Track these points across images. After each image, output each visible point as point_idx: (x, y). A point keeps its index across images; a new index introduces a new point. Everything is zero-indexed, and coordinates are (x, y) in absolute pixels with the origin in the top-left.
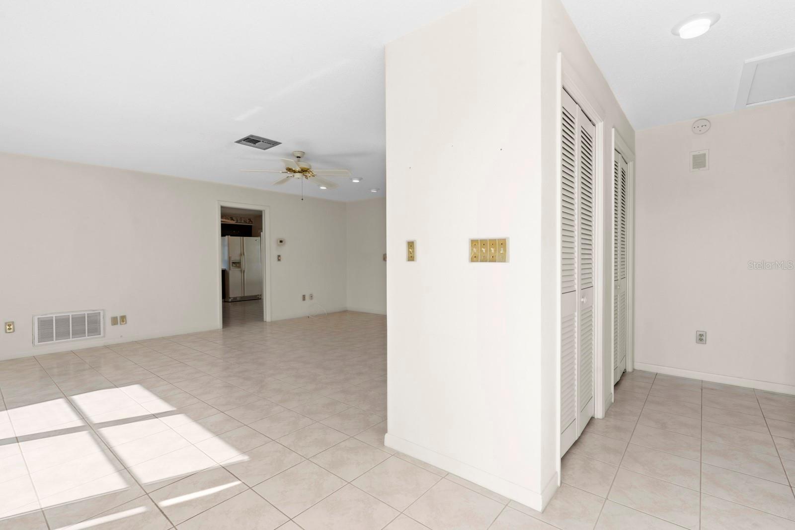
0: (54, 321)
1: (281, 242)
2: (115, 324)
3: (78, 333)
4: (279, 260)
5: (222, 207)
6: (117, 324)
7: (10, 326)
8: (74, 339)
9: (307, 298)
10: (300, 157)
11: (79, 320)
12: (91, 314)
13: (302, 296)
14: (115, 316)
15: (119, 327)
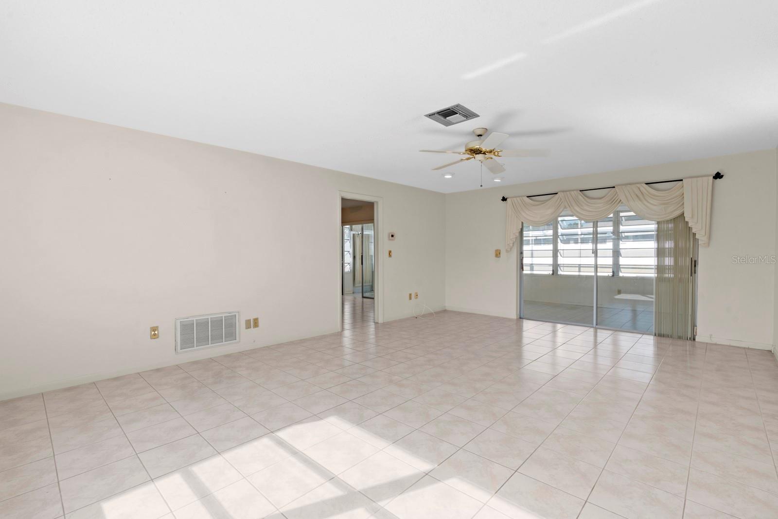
0: (195, 325)
1: (392, 236)
2: (249, 328)
3: (217, 338)
4: (390, 255)
5: (344, 200)
6: (251, 328)
7: (154, 332)
8: (213, 345)
9: (413, 296)
10: (481, 135)
11: (217, 323)
12: (227, 316)
13: (408, 295)
14: (249, 319)
15: (253, 330)
